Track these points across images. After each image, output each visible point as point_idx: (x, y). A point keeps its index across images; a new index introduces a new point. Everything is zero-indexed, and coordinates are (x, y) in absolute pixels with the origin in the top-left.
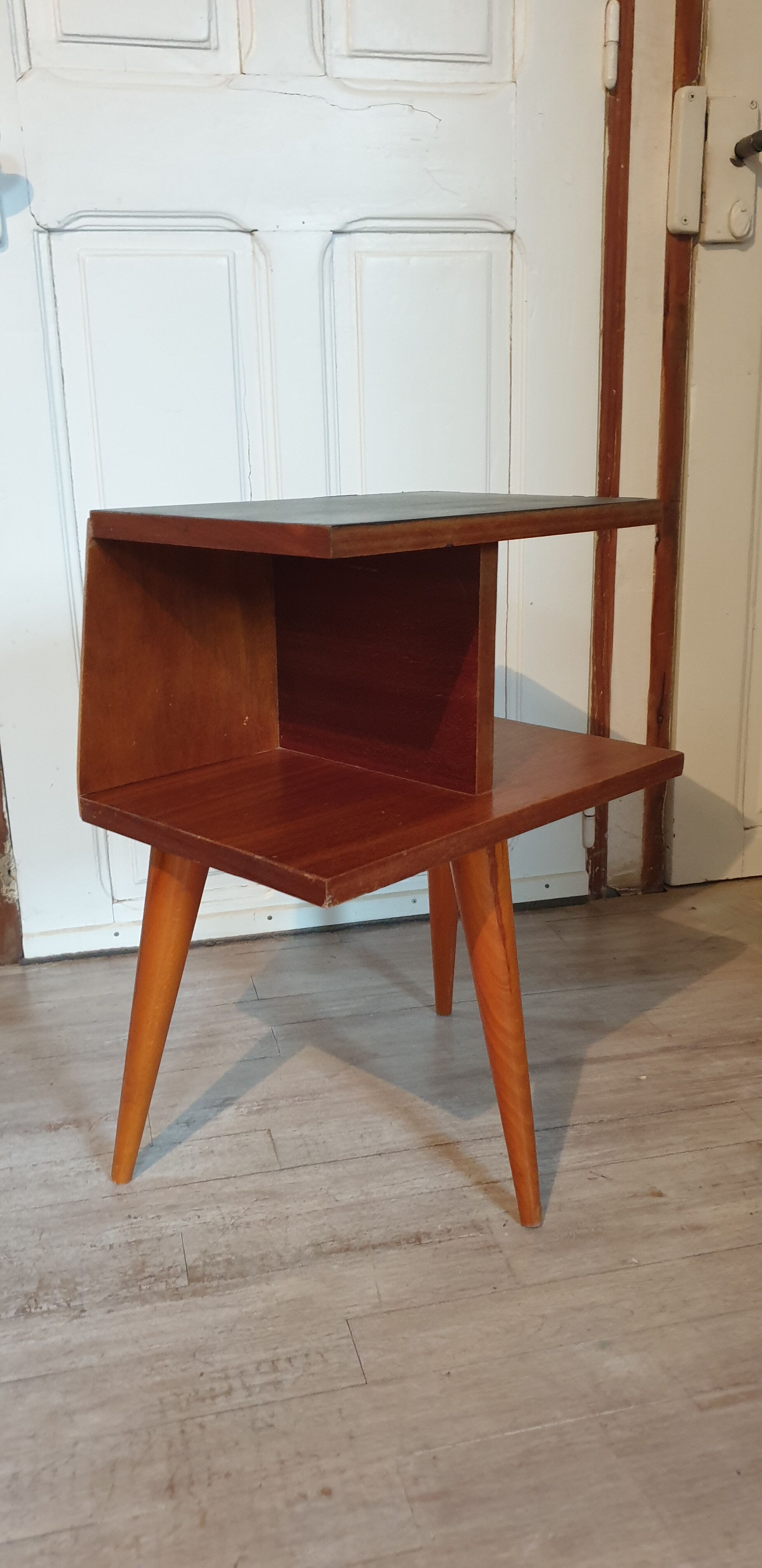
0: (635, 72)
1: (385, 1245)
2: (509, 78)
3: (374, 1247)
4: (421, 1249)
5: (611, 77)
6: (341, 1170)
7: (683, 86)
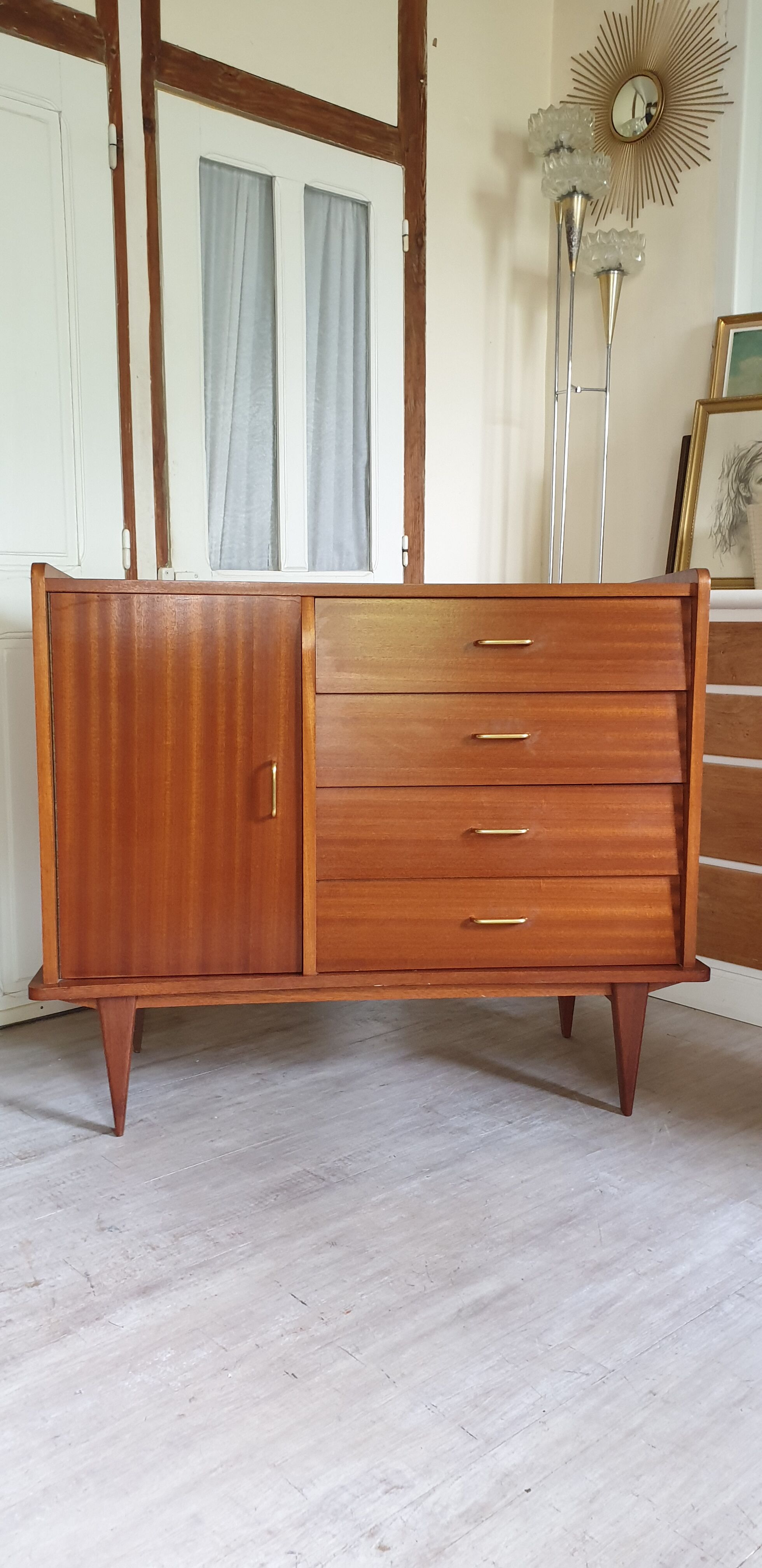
0: (138, 560)
2: (77, 564)
5: (128, 564)
7: (161, 567)
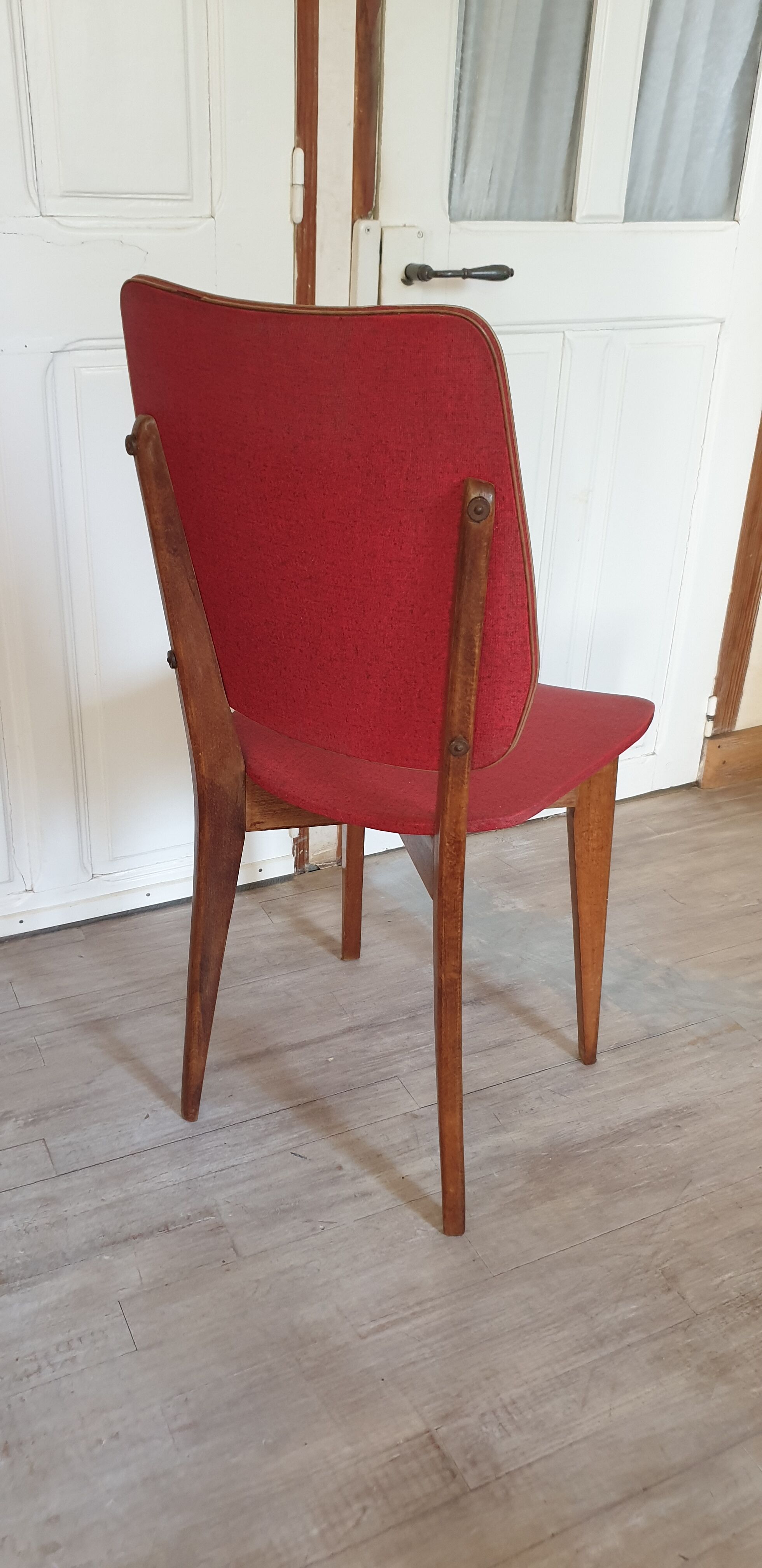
0: (318, 207)
1: (141, 1235)
2: (208, 213)
3: (134, 1238)
4: (170, 1235)
5: (299, 216)
6: (103, 1172)
7: (361, 218)
